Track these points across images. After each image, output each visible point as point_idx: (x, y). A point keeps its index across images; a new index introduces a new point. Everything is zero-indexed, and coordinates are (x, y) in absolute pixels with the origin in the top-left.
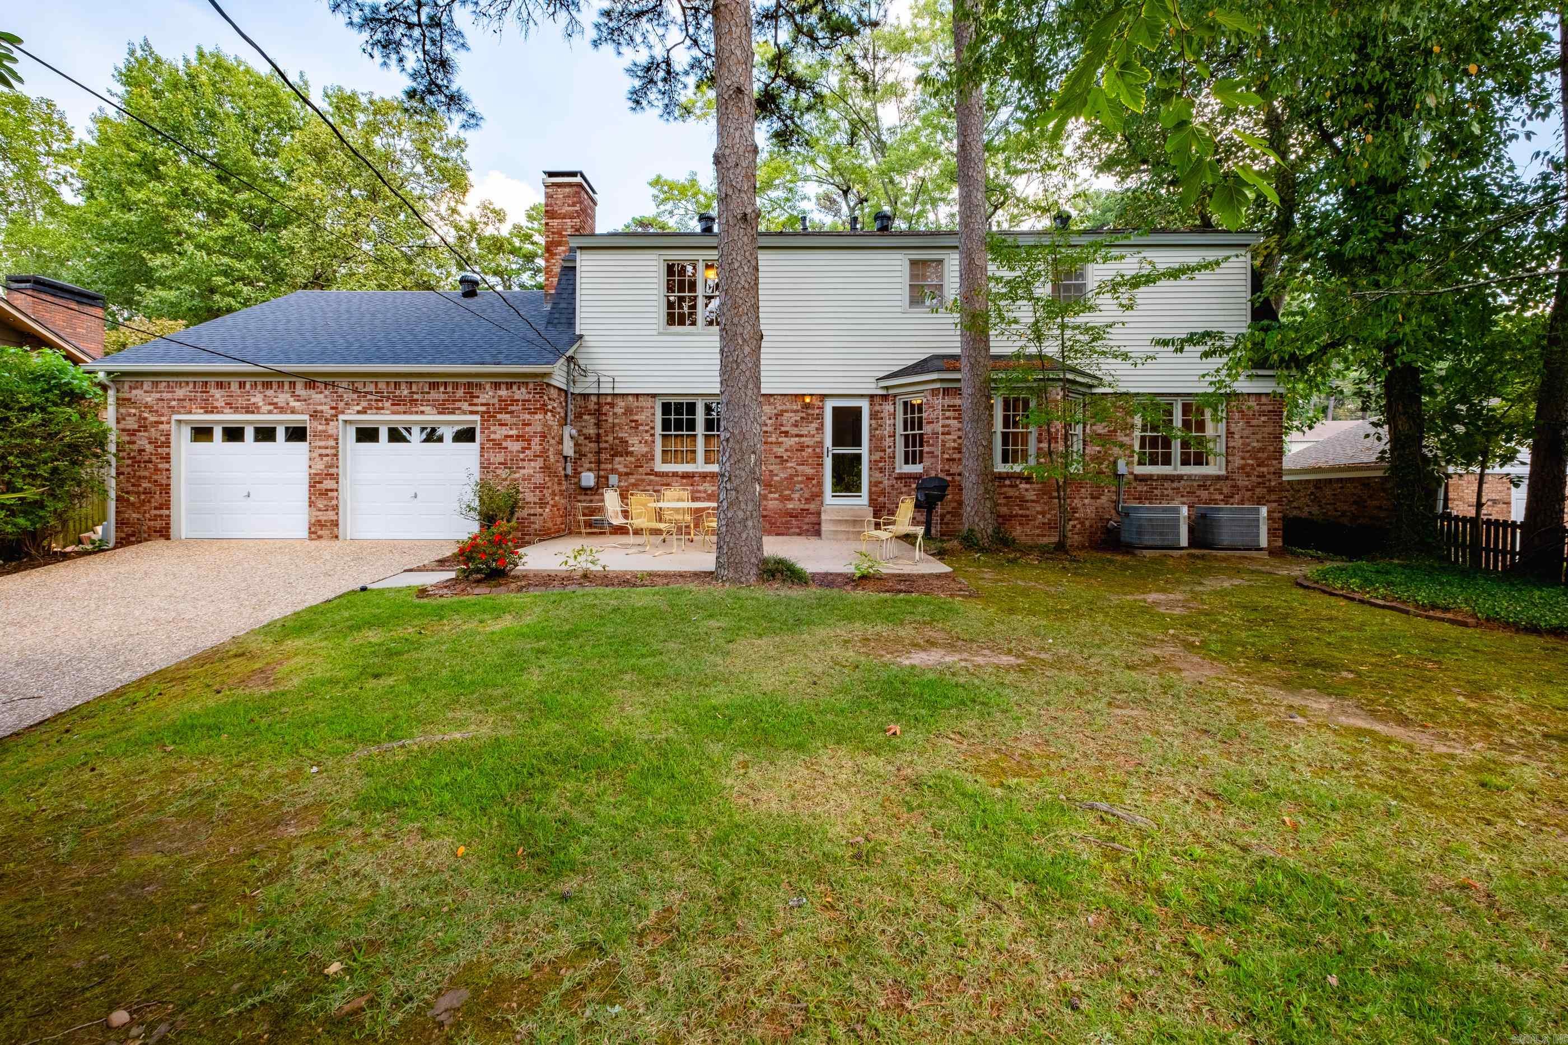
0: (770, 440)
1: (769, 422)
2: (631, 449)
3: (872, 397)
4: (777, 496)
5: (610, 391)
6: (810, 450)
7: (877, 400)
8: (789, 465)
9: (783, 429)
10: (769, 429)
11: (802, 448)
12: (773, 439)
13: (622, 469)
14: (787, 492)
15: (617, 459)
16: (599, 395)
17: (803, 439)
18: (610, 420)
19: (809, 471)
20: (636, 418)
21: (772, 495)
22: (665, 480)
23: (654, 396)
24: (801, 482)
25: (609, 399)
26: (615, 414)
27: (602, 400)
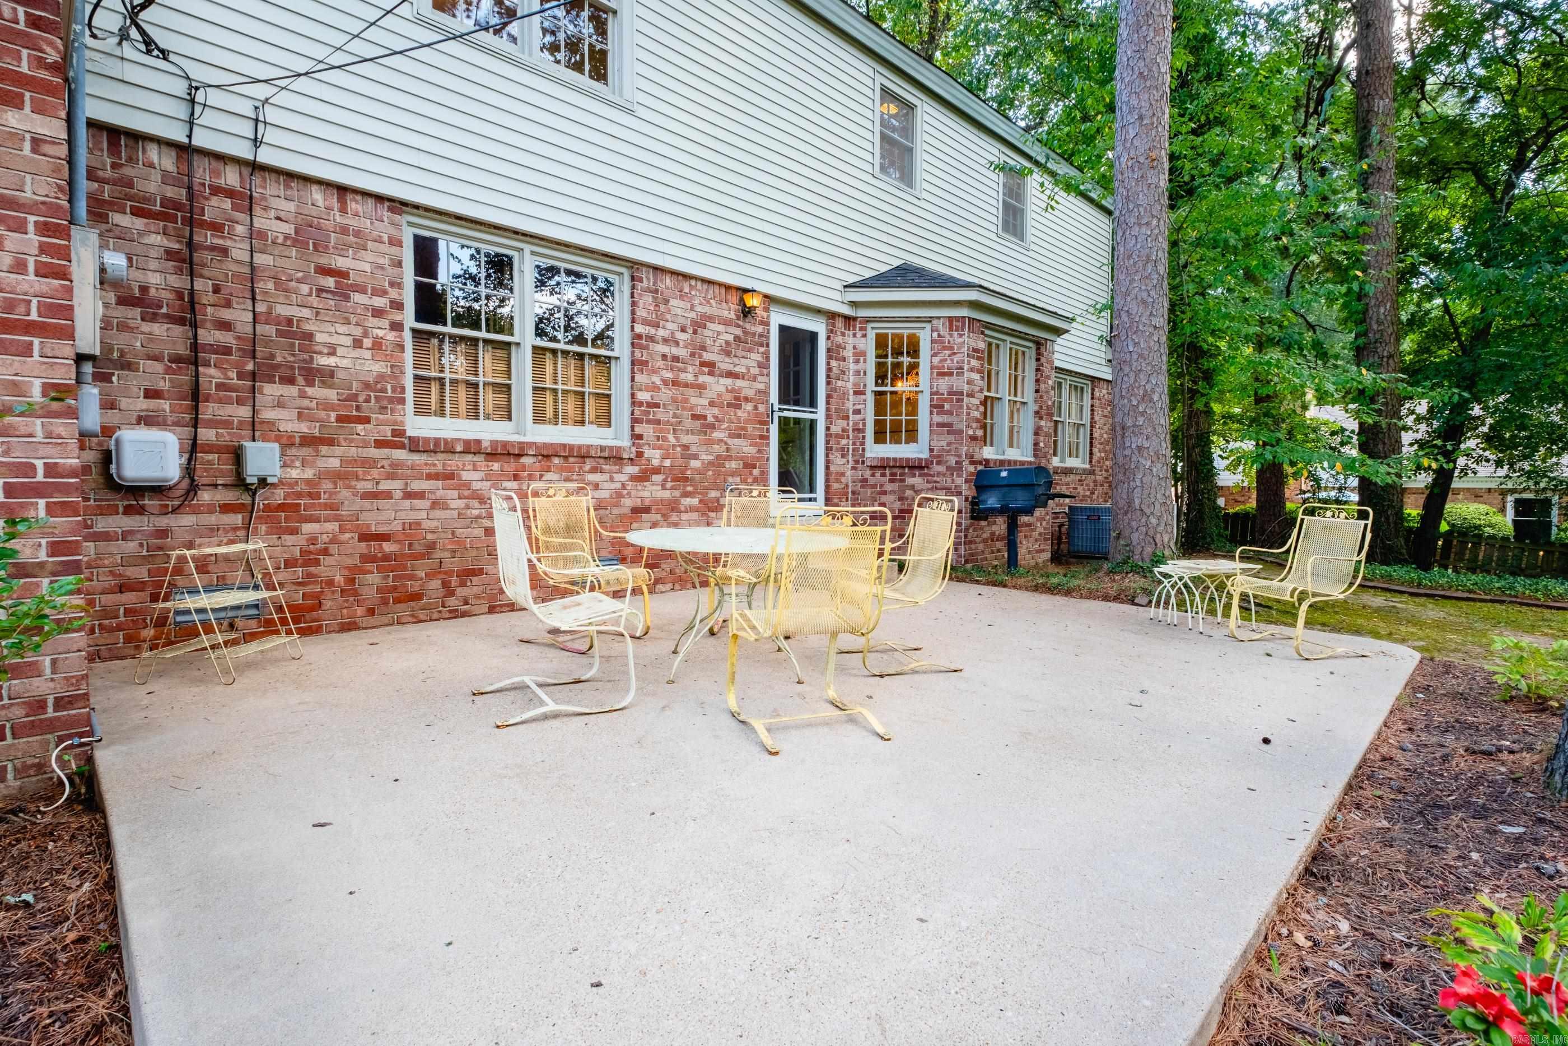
0: (684, 377)
1: (680, 336)
2: (324, 361)
3: (832, 316)
4: (695, 501)
5: (243, 150)
6: (749, 406)
7: (840, 323)
8: (717, 435)
9: (707, 356)
10: (682, 352)
11: (737, 401)
12: (688, 377)
13: (289, 423)
14: (713, 494)
15: (271, 390)
16: (185, 151)
17: (739, 383)
18: (239, 252)
19: (750, 450)
20: (341, 263)
21: (687, 501)
22: (438, 462)
23: (399, 205)
24: (734, 473)
25: (231, 178)
26: (254, 235)
27: (202, 172)
